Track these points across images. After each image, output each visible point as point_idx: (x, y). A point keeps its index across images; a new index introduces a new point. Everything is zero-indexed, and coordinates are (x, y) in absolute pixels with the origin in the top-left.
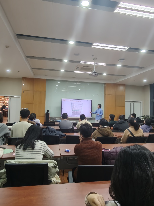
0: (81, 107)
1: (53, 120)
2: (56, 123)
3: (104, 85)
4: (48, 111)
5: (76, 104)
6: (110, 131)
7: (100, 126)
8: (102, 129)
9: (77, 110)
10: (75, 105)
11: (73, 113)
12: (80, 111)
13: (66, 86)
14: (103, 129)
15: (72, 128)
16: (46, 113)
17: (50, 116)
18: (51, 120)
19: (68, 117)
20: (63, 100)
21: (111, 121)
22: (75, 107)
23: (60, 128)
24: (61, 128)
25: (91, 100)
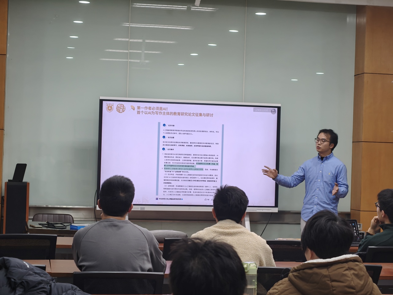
0: (215, 150)
1: (49, 225)
2: (62, 241)
3: (351, 20)
4: (21, 169)
5: (187, 132)
6: (363, 286)
7: (308, 253)
8: (316, 270)
9: (191, 167)
10: (179, 138)
11: (167, 182)
12: (207, 170)
13: (127, 25)
14: (324, 271)
15: (149, 266)
16: (9, 184)
17: (34, 200)
18: (36, 224)
19: (134, 208)
20: (110, 109)
21: (384, 227)
22: (178, 150)
23: (80, 267)
24: (88, 268)
25: (276, 109)
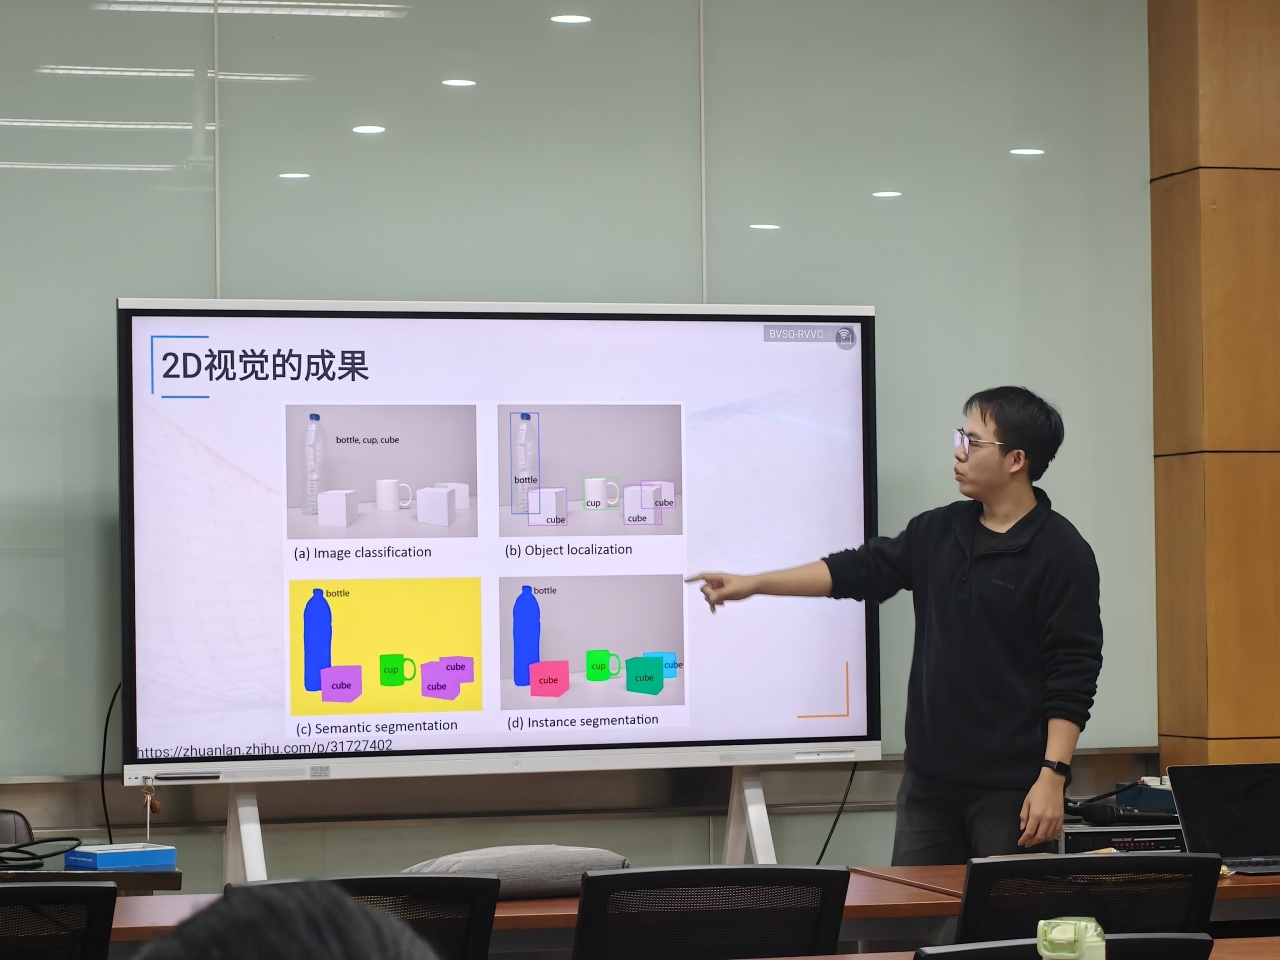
25: (857, 328)
